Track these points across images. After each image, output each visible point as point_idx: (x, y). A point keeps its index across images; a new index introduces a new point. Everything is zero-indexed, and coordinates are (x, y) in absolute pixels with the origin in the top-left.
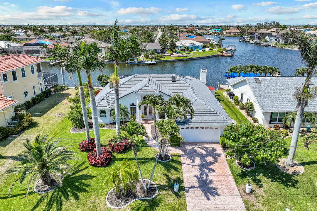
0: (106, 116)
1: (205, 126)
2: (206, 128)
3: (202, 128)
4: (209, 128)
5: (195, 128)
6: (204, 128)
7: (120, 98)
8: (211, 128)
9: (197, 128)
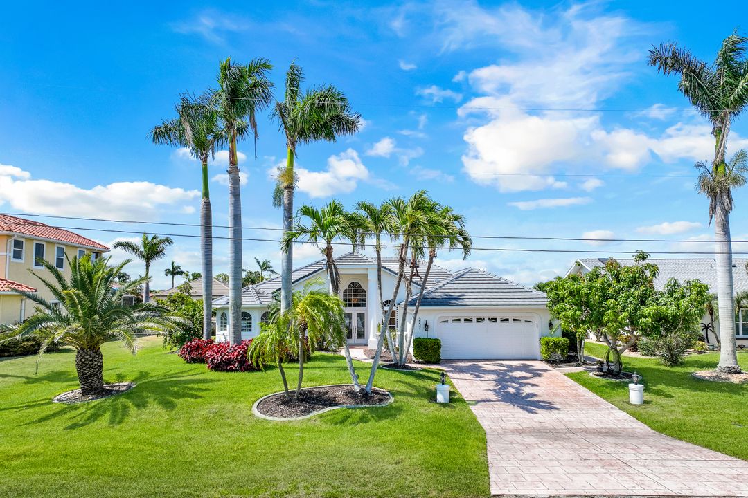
0: (250, 330)
1: (499, 316)
2: (503, 320)
3: (493, 320)
4: (511, 320)
5: (474, 320)
6: (499, 320)
7: (293, 283)
8: (514, 320)
9: (480, 320)
